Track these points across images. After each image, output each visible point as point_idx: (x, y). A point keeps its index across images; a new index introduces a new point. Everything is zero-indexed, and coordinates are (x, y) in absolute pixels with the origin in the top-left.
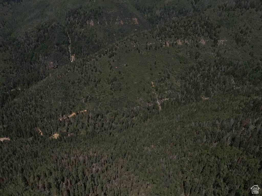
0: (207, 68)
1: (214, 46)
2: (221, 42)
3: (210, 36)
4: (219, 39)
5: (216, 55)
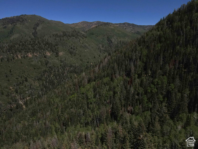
1: (57, 56)
2: (61, 54)
3: (53, 50)
4: (59, 52)
5: (60, 62)
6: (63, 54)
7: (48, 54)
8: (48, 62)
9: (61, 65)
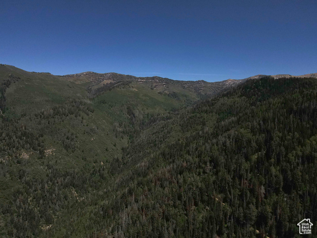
0: (39, 187)
1: (42, 158)
2: (48, 152)
3: (34, 147)
4: (45, 149)
5: (46, 168)
6: (52, 152)
7: (25, 156)
8: (24, 172)
9: (47, 176)
